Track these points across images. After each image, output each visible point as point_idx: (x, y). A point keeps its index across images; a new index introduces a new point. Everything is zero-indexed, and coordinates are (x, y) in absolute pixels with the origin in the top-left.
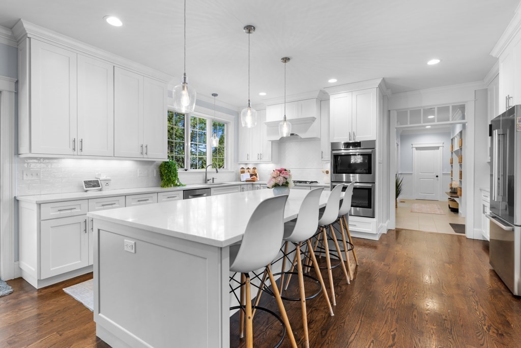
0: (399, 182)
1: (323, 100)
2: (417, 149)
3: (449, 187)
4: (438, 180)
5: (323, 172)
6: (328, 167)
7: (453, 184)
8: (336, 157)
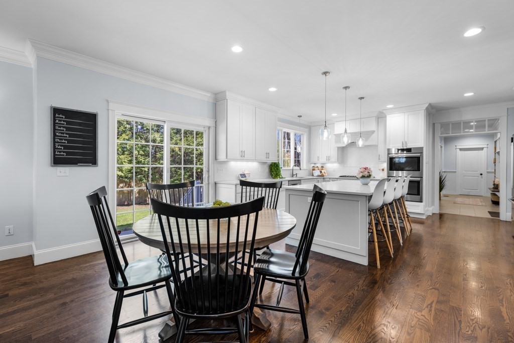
0: (443, 179)
1: (381, 118)
2: (461, 149)
3: (493, 183)
4: (482, 177)
5: (380, 170)
6: (385, 165)
7: (496, 181)
8: (391, 160)
